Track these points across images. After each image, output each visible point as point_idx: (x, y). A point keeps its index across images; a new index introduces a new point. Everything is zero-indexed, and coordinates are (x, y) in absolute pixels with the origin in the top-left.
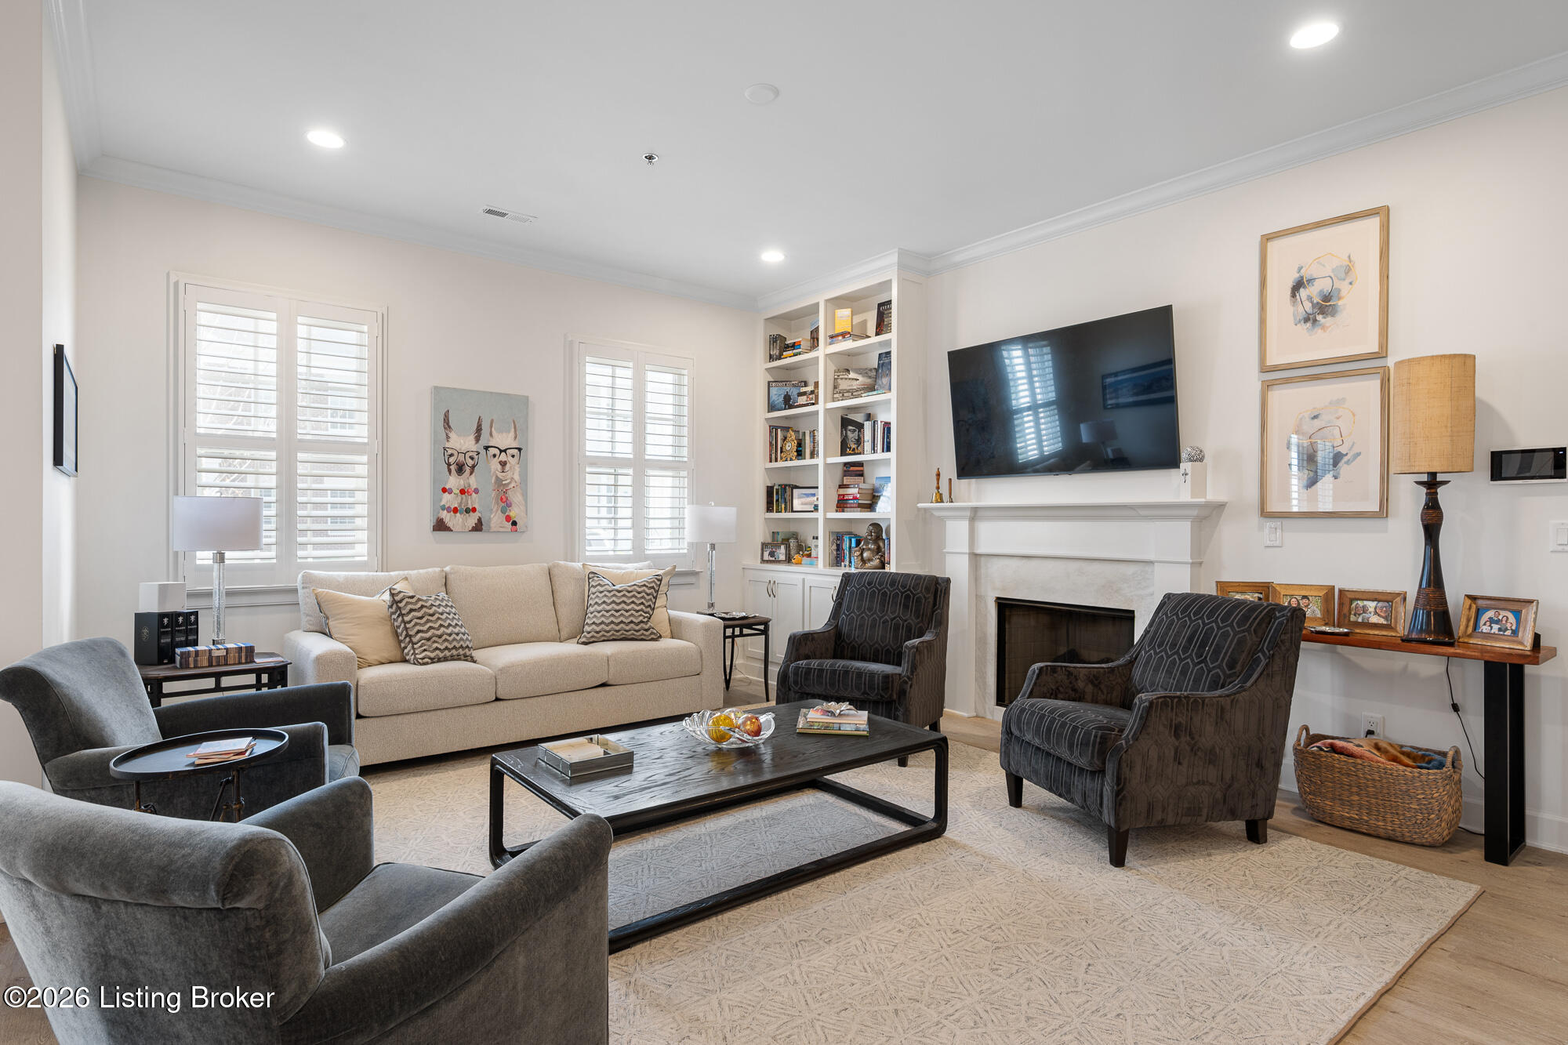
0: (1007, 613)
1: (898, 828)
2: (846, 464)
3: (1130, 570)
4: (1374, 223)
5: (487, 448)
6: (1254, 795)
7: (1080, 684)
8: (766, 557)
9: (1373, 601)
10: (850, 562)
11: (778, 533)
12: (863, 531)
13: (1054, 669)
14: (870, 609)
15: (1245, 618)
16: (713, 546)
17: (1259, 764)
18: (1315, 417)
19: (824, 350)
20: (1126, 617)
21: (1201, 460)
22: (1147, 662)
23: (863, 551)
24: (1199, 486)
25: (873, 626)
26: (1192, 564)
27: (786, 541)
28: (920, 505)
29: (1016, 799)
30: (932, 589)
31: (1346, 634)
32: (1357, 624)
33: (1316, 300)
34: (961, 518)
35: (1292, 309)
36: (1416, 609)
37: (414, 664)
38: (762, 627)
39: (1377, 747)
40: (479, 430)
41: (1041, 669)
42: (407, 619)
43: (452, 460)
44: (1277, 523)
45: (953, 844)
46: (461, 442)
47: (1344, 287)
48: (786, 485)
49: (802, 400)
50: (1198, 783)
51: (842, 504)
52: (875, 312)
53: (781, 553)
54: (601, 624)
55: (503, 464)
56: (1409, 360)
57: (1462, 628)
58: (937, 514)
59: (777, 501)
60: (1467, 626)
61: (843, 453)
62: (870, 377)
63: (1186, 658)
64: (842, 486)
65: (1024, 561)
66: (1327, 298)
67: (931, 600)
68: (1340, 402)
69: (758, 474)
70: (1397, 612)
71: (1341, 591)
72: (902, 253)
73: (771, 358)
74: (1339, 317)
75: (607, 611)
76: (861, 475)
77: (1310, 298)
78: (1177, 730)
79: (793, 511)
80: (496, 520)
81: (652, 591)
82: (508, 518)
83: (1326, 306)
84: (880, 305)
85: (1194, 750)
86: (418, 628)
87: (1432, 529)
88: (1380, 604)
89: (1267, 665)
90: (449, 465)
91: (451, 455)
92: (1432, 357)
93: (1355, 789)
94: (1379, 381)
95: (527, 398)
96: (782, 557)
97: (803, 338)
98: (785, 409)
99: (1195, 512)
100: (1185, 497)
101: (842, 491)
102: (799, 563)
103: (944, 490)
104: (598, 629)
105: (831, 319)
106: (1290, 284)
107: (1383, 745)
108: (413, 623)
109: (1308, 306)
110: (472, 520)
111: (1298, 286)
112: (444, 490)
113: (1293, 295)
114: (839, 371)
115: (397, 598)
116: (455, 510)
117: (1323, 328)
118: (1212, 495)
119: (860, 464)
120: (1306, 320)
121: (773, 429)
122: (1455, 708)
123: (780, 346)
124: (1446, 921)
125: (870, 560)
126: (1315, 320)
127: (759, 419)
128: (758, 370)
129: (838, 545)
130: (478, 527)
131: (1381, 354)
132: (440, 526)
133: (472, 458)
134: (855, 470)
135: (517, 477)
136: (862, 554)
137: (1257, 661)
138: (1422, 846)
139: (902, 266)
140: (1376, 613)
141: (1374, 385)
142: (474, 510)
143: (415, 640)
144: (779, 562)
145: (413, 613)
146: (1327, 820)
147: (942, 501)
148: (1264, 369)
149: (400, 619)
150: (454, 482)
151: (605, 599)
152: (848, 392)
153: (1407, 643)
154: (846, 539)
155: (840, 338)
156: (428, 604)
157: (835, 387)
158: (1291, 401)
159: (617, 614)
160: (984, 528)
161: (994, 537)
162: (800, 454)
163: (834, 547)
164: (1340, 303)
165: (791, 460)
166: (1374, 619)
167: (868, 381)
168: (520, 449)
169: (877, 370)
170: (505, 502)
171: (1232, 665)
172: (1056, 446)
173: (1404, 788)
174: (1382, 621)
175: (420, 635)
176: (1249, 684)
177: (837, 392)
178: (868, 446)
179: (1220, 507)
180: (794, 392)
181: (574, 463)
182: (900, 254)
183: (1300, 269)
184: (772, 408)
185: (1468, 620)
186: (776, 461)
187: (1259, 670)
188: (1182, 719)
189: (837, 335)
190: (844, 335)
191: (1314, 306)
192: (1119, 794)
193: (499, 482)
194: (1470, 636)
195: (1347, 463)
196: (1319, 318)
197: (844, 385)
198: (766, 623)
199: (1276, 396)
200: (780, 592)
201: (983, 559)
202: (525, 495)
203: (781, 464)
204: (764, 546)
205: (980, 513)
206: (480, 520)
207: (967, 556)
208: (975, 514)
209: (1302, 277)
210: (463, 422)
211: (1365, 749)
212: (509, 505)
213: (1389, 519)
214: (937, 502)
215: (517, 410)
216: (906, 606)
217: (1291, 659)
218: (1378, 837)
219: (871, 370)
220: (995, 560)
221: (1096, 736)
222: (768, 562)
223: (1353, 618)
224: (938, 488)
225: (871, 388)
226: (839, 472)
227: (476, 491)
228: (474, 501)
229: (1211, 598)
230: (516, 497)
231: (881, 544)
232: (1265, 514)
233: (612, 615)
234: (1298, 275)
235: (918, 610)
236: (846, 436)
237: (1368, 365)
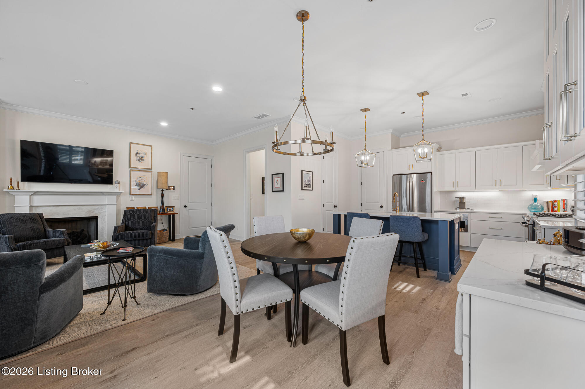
4: (150, 147)
9: (154, 208)
18: (140, 178)
20: (96, 218)
21: (119, 183)
26: (117, 204)
33: (140, 157)
34: (25, 195)
35: (136, 157)
36: (160, 209)
44: (133, 196)
47: (145, 156)
56: (155, 171)
58: (11, 193)
66: (142, 157)
68: (145, 176)
70: (157, 209)
71: (148, 207)
74: (144, 161)
77: (139, 157)
83: (141, 159)
87: (162, 197)
94: (151, 173)
99: (116, 194)
100: (114, 191)
103: (15, 185)
106: (135, 153)
109: (139, 158)
111: (137, 154)
113: (136, 155)
117: (141, 162)
120: (138, 160)
122: (163, 223)
126: (140, 161)
131: (151, 169)
141: (149, 174)
147: (14, 189)
148: (130, 167)
158: (136, 174)
164: (144, 159)
179: (121, 193)
185: (167, 210)
191: (140, 158)
194: (167, 212)
195: (146, 186)
196: (141, 160)
199: (133, 172)
209: (138, 152)
213: (152, 196)
214: (11, 189)
224: (12, 184)
232: (131, 195)
237: (149, 170)
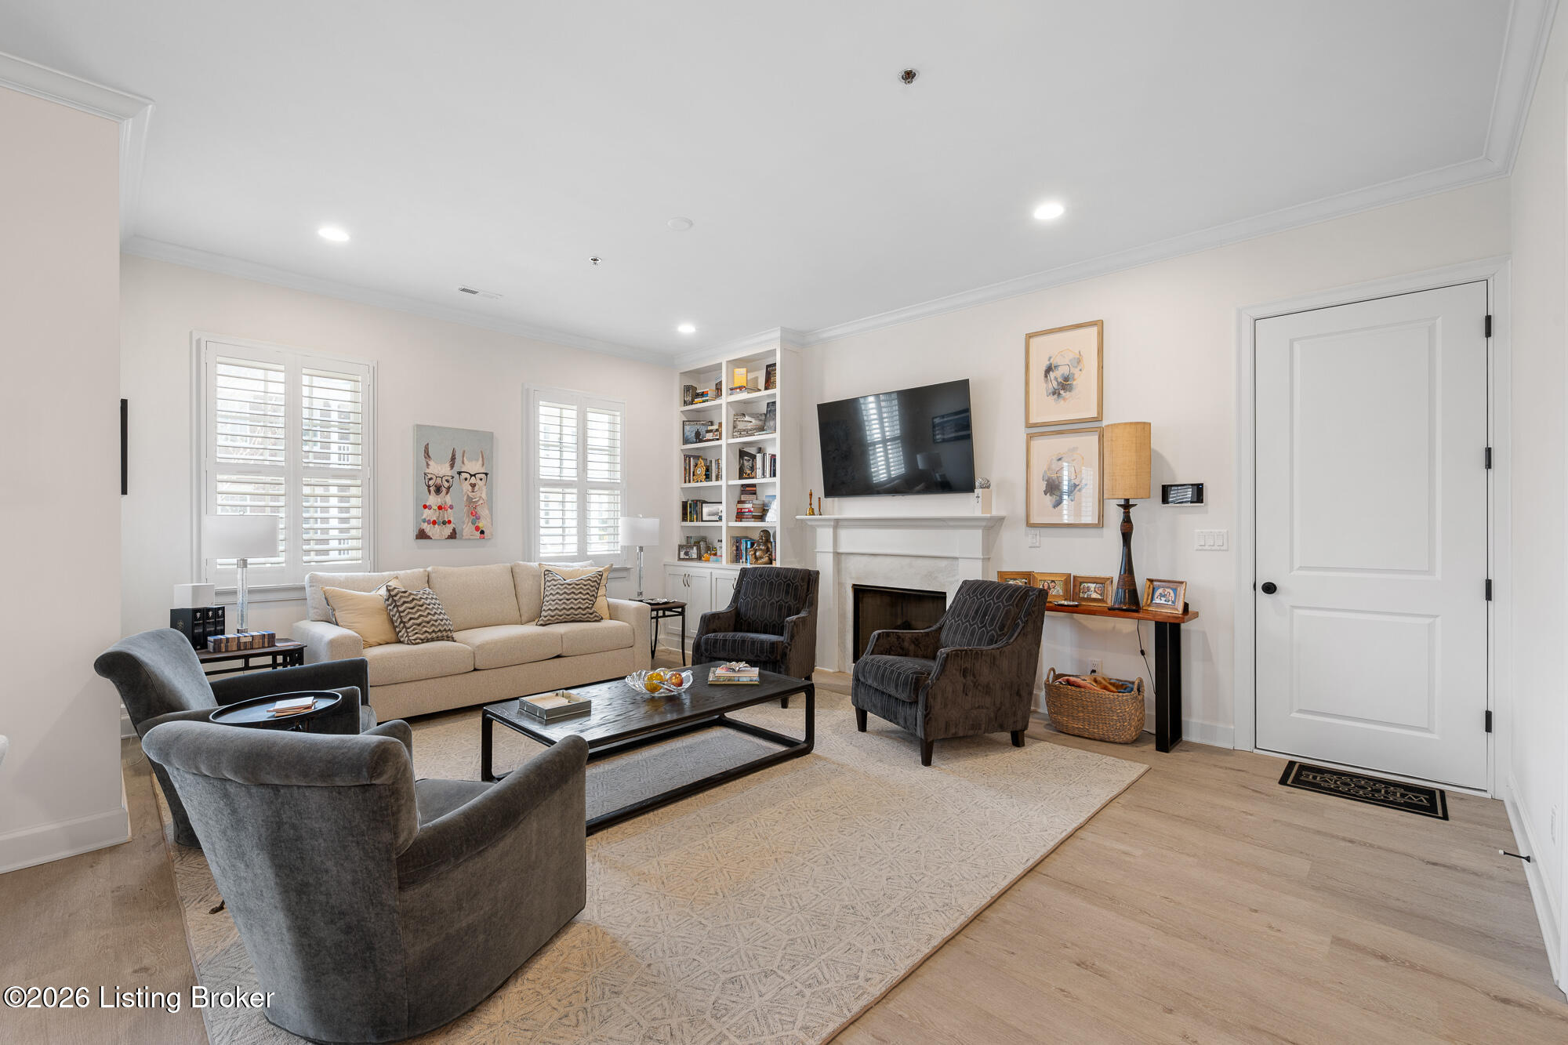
0: (861, 596)
1: (780, 749)
2: (742, 485)
3: (943, 563)
4: (1094, 330)
5: (459, 473)
6: (1015, 714)
7: (906, 644)
8: (682, 555)
9: (1094, 583)
10: (746, 559)
11: (691, 537)
12: (756, 536)
13: (888, 634)
14: (761, 595)
15: (1011, 596)
16: (641, 549)
17: (1018, 694)
18: (1058, 460)
19: (725, 399)
20: (942, 596)
21: (988, 487)
22: (950, 628)
23: (756, 551)
24: (987, 505)
25: (763, 607)
26: (983, 559)
27: (697, 544)
28: (798, 517)
29: (862, 726)
30: (807, 580)
31: (1076, 606)
32: (1084, 599)
33: (1060, 380)
34: (828, 526)
35: (1045, 385)
36: (1118, 588)
37: (408, 644)
38: (680, 610)
39: (1095, 681)
40: (453, 459)
41: (879, 634)
42: (401, 609)
43: (431, 483)
44: (1037, 531)
45: (819, 758)
46: (440, 469)
47: (1076, 371)
48: (697, 501)
49: (709, 436)
50: (979, 707)
51: (740, 516)
52: (765, 371)
53: (694, 553)
54: (555, 610)
55: (473, 486)
56: (1112, 425)
57: (1145, 600)
58: (809, 523)
59: (691, 512)
60: (1147, 599)
61: (741, 477)
62: (761, 420)
63: (974, 624)
64: (740, 502)
65: (872, 557)
66: (1066, 379)
67: (805, 587)
68: (1075, 449)
69: (676, 491)
70: (1107, 590)
71: (1074, 577)
72: (784, 330)
73: (685, 403)
74: (1073, 393)
75: (560, 600)
76: (755, 494)
77: (1056, 379)
78: (964, 672)
79: (702, 521)
80: (467, 529)
81: (595, 584)
82: (477, 528)
83: (1065, 385)
84: (768, 366)
85: (976, 685)
86: (410, 616)
87: (1127, 537)
88: (1098, 585)
89: (1023, 627)
90: (429, 486)
91: (431, 479)
92: (1126, 424)
93: (1080, 709)
94: (1097, 437)
95: (492, 433)
96: (695, 556)
97: (710, 389)
98: (696, 442)
99: (984, 524)
100: (978, 513)
101: (740, 506)
102: (708, 560)
103: (815, 506)
104: (553, 614)
105: (731, 376)
106: (1044, 368)
107: (1099, 679)
108: (406, 612)
109: (1055, 384)
110: (448, 530)
111: (1049, 370)
112: (425, 507)
113: (1046, 376)
114: (737, 415)
115: (393, 593)
116: (434, 523)
117: (1064, 399)
118: (996, 512)
119: (754, 486)
120: (1054, 393)
121: (687, 457)
122: (1143, 653)
123: (692, 394)
124: (1124, 786)
125: (761, 558)
126: (1059, 394)
127: (675, 451)
128: (674, 412)
129: (737, 547)
130: (453, 535)
131: (1099, 419)
132: (422, 535)
133: (447, 481)
134: (749, 490)
135: (484, 496)
136: (755, 553)
137: (1018, 624)
138: (1120, 743)
139: (783, 340)
140: (1095, 591)
141: (1095, 438)
142: (449, 522)
143: (408, 625)
144: (692, 559)
145: (406, 605)
146: (1065, 730)
147: (814, 514)
148: (1029, 426)
149: (395, 609)
150: (433, 500)
151: (558, 591)
152: (744, 430)
153: (1112, 611)
154: (743, 541)
155: (738, 390)
156: (418, 597)
157: (734, 427)
158: (1046, 448)
159: (568, 602)
160: (844, 534)
161: (851, 541)
162: (708, 477)
163: (735, 548)
164: (1074, 383)
165: (701, 481)
166: (1094, 596)
167: (760, 423)
168: (486, 474)
169: (766, 415)
170: (475, 516)
171: (1002, 628)
172: (900, 471)
173: (1109, 706)
174: (1099, 597)
175: (412, 621)
176: (1012, 640)
177: (736, 430)
178: (759, 472)
179: (1001, 519)
180: (703, 429)
181: (530, 484)
182: (781, 330)
183: (1050, 358)
184: (686, 441)
185: (1148, 596)
186: (690, 482)
187: (1018, 630)
188: (968, 665)
189: (736, 388)
190: (740, 388)
191: (1059, 384)
192: (927, 716)
193: (469, 499)
194: (1149, 605)
195: (1079, 490)
196: (1062, 392)
197: (741, 426)
198: (683, 606)
199: (1038, 444)
200: (694, 583)
201: (843, 556)
202: (491, 509)
203: (693, 484)
204: (681, 547)
205: (840, 524)
206: (454, 530)
207: (832, 554)
208: (837, 524)
209: (1051, 364)
210: (438, 451)
211: (1087, 682)
212: (478, 518)
213: (1104, 529)
214: (810, 515)
215: (485, 443)
216: (787, 593)
217: (1039, 624)
218: (1095, 740)
219: (761, 415)
220: (852, 557)
221: (912, 679)
222: (683, 559)
223: (1081, 595)
224: (811, 504)
225: (761, 429)
226: (738, 491)
227: (451, 507)
228: (449, 515)
229: (992, 583)
230: (483, 512)
231: (770, 546)
232: (1029, 525)
233: (564, 603)
234: (1048, 363)
235: (795, 595)
236: (743, 464)
237: (1091, 425)
